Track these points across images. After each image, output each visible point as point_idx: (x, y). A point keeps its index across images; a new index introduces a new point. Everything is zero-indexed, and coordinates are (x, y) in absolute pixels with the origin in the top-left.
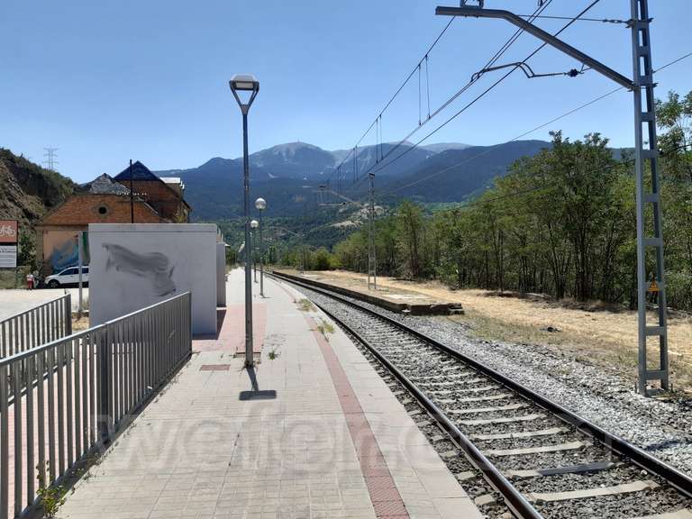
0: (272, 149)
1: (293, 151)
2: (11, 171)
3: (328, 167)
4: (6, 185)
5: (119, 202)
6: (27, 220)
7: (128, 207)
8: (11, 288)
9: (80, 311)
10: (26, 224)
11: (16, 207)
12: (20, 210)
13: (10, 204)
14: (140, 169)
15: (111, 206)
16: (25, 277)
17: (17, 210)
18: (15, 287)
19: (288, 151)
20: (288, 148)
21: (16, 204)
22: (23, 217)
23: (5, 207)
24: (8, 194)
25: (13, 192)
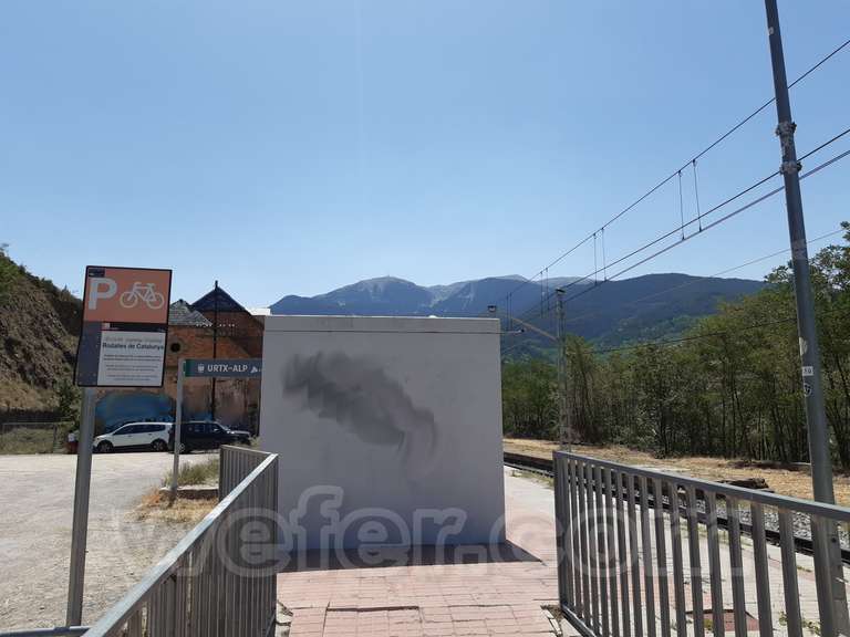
0: (357, 284)
1: (381, 287)
2: (53, 305)
3: (423, 305)
4: (46, 321)
5: (197, 336)
6: (68, 365)
7: (209, 342)
8: (45, 453)
9: (174, 489)
10: (66, 370)
11: (55, 349)
12: (60, 353)
13: (48, 345)
14: (220, 297)
15: (186, 341)
16: (66, 437)
17: (55, 352)
18: (51, 451)
19: (376, 287)
20: (375, 283)
21: (55, 345)
22: (63, 362)
23: (42, 348)
24: (47, 332)
25: (53, 331)
